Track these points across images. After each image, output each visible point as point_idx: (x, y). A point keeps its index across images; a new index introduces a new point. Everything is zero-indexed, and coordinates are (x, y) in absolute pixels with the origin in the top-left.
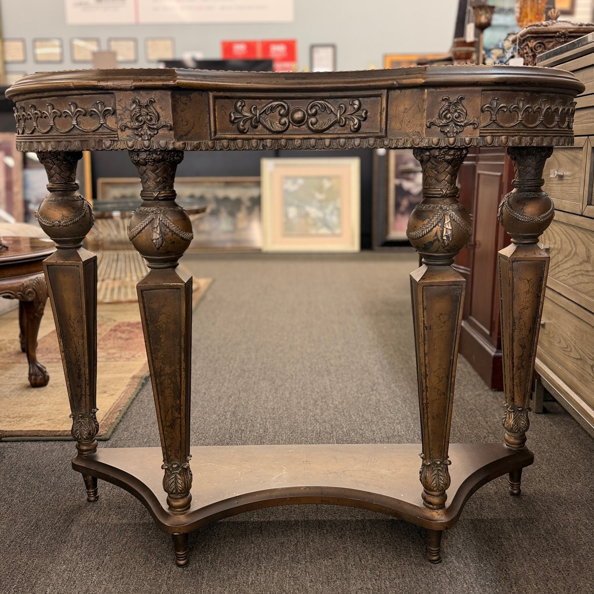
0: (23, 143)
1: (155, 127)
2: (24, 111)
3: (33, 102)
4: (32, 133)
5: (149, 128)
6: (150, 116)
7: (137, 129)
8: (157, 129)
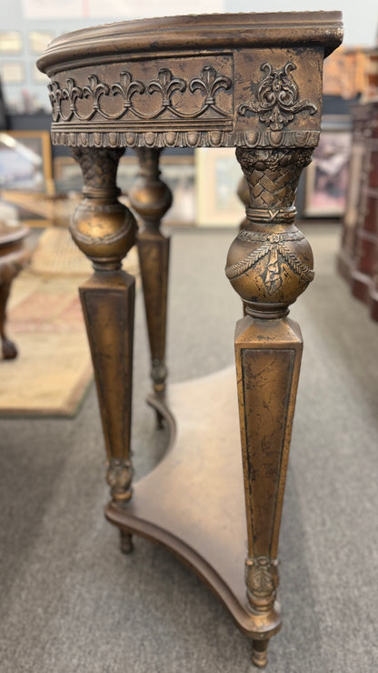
0: (63, 134)
1: (292, 109)
2: (59, 88)
3: (70, 74)
4: (69, 120)
5: (281, 110)
6: (286, 91)
7: (263, 113)
8: (294, 113)
